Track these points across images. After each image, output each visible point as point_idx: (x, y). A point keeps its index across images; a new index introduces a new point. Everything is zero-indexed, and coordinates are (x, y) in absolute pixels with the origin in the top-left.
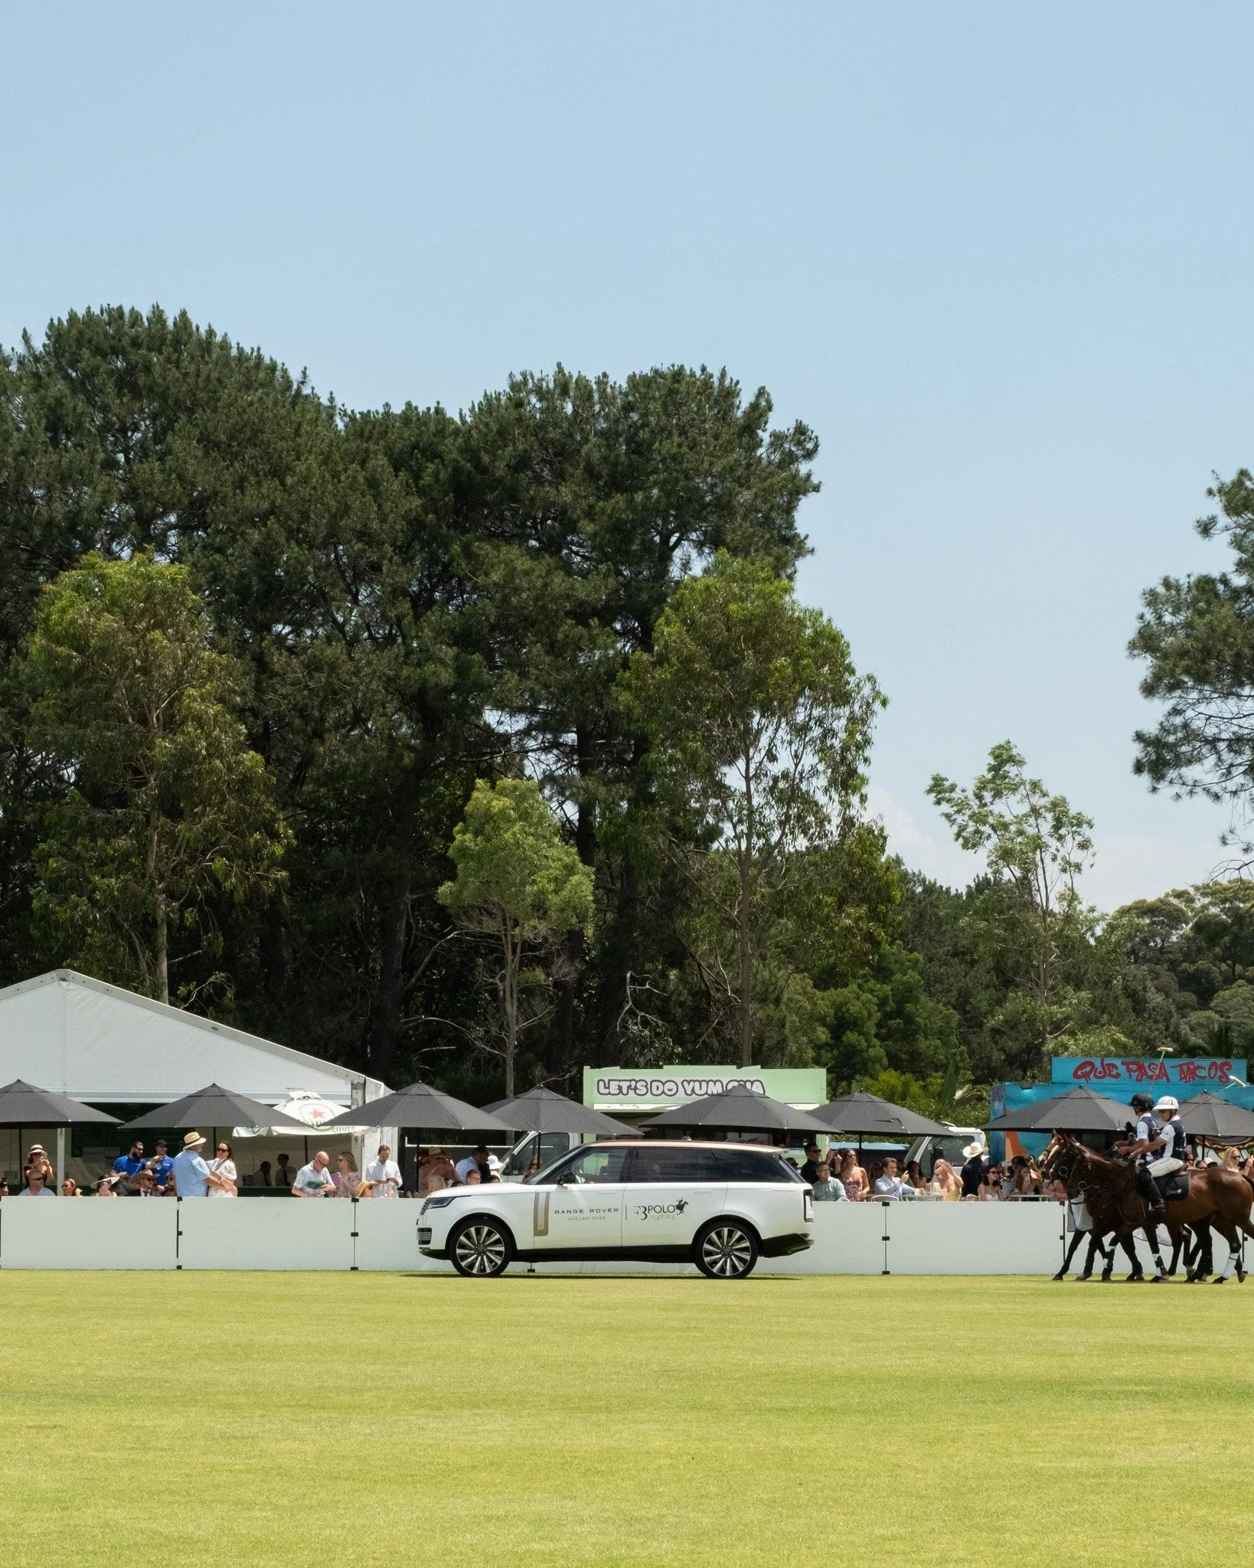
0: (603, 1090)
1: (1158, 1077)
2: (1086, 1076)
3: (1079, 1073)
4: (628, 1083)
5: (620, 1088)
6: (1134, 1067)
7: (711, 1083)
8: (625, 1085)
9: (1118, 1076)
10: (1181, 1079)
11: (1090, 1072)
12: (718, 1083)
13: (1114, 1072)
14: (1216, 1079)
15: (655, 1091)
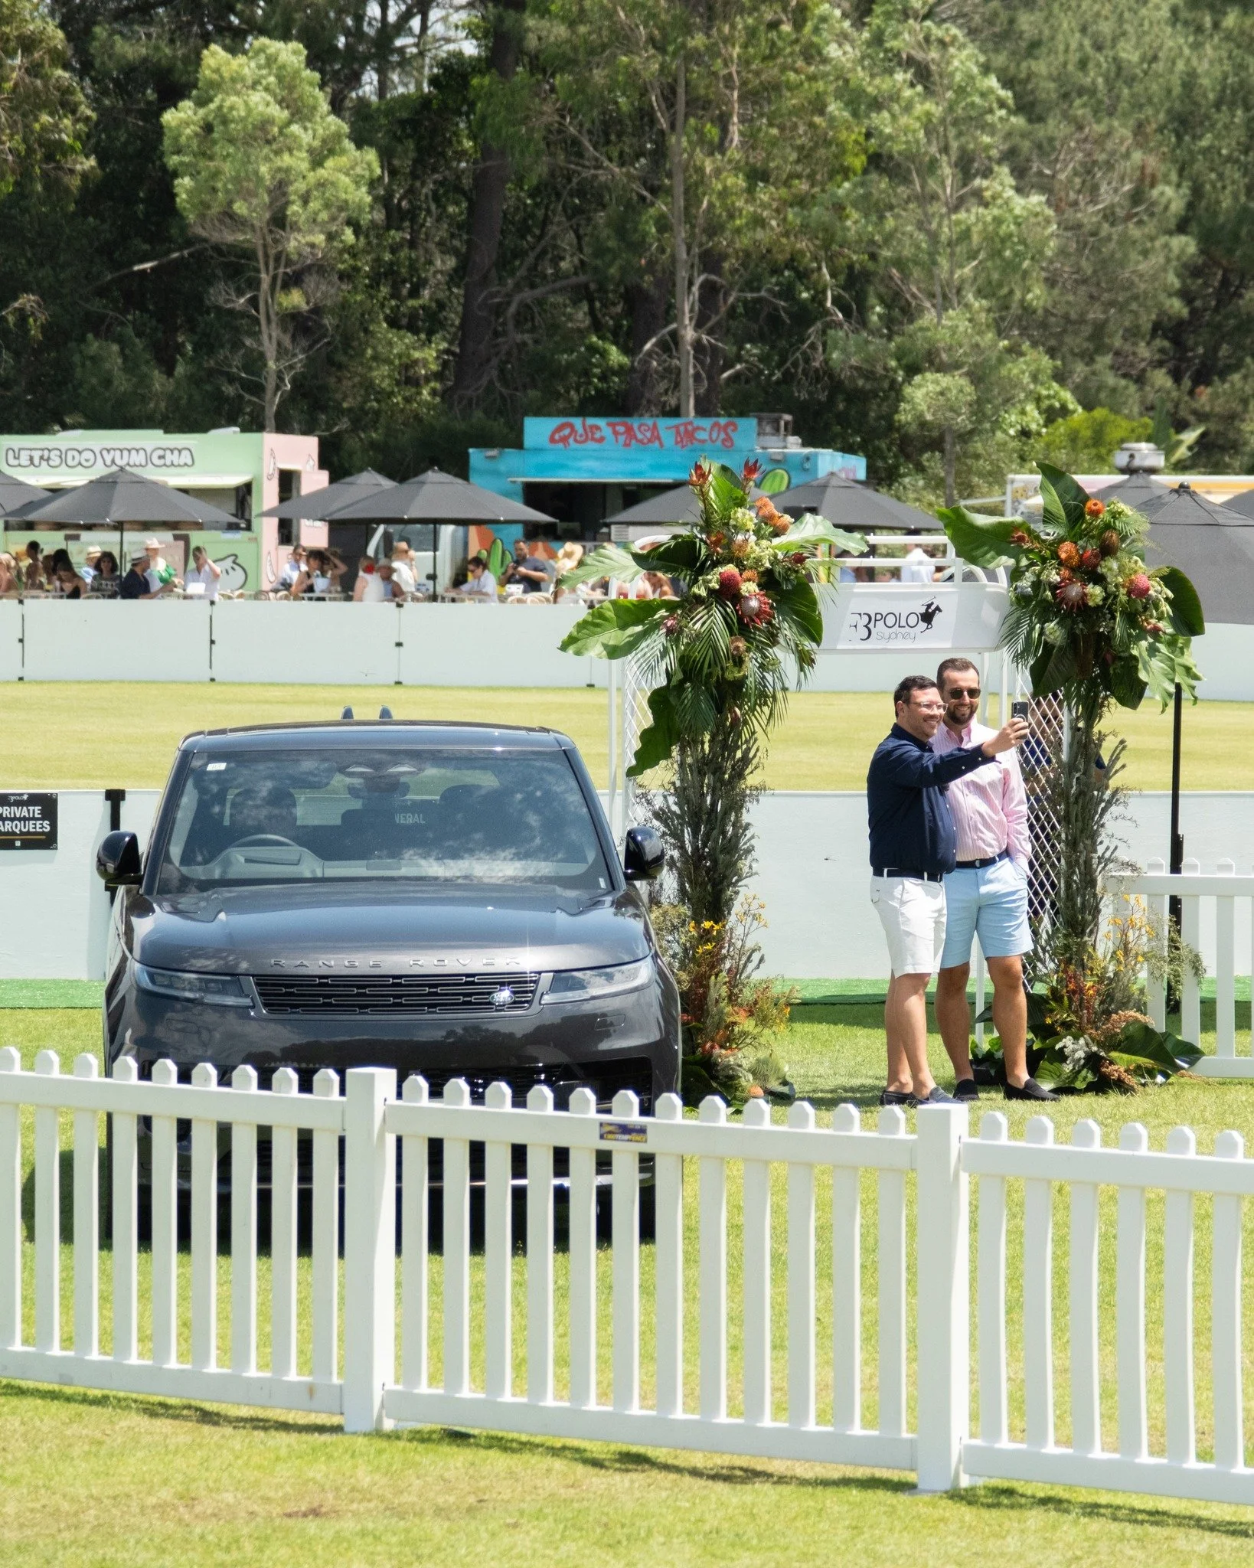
0: (12, 461)
1: (650, 441)
2: (564, 440)
3: (557, 437)
4: (40, 453)
5: (31, 459)
6: (621, 429)
7: (134, 452)
8: (36, 455)
9: (601, 440)
10: (677, 443)
11: (570, 435)
12: (142, 453)
13: (598, 435)
14: (719, 443)
15: (70, 463)
